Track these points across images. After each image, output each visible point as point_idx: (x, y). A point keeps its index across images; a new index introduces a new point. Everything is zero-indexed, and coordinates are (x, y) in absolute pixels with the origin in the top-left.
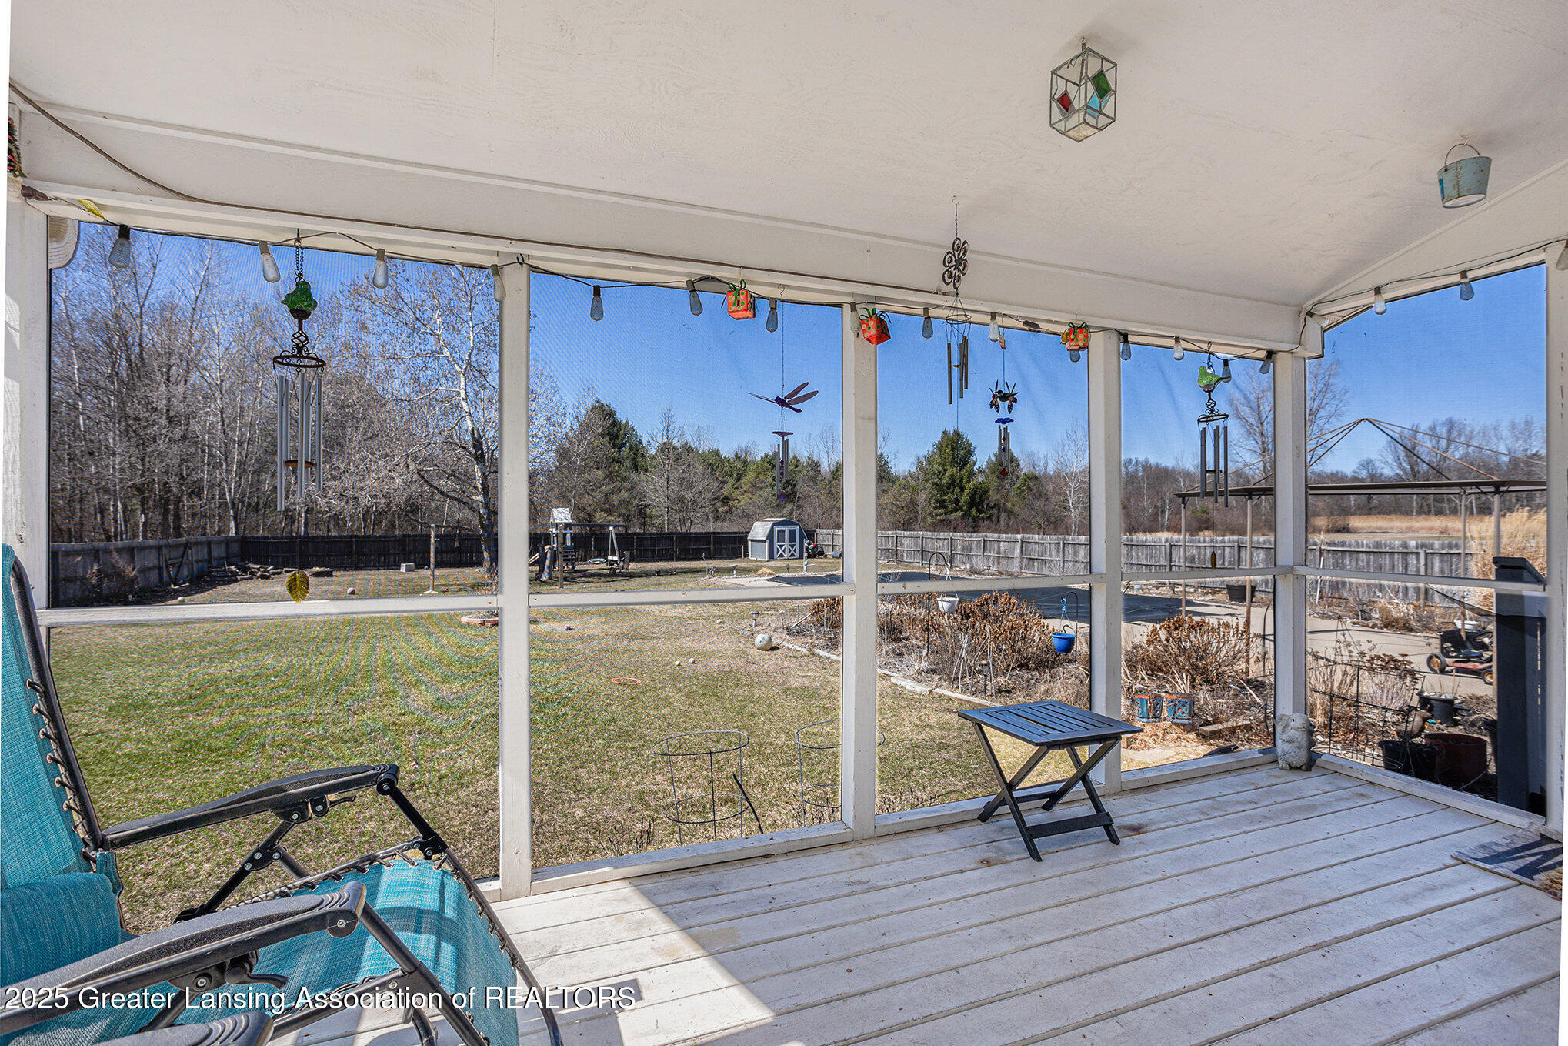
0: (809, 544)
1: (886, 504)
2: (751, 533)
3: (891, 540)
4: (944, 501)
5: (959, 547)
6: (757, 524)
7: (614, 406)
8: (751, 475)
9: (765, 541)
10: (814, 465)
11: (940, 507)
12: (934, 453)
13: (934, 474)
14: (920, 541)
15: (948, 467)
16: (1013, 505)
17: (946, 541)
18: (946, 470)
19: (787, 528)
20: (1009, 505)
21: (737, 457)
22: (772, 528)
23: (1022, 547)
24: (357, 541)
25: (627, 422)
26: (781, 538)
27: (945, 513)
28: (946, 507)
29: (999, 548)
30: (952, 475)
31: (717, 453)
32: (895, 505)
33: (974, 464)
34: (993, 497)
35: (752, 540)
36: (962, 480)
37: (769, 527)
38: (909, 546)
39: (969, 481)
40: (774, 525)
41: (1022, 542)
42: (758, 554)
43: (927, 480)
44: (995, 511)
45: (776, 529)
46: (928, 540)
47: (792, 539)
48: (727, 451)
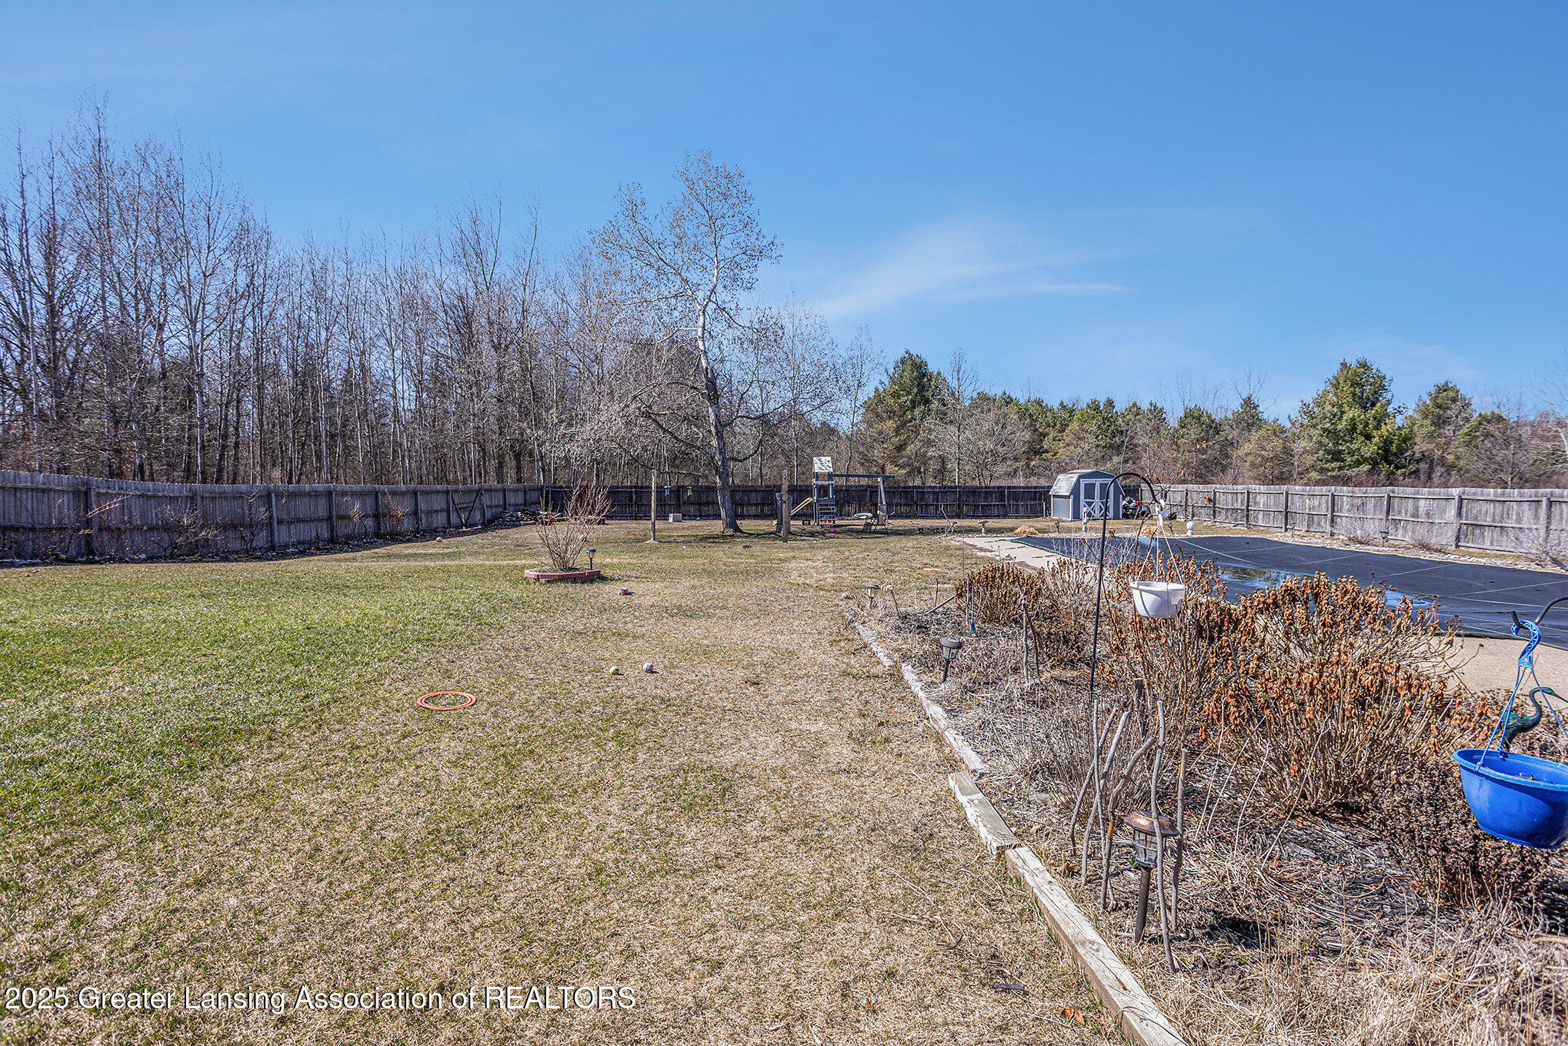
0: (1130, 502)
1: (1247, 455)
2: (1054, 487)
3: (1240, 497)
4: (1340, 452)
5: (1346, 507)
6: (1061, 477)
7: (925, 357)
8: (1074, 426)
9: (1068, 497)
10: (1157, 413)
11: (1334, 460)
12: (1326, 392)
13: (1325, 418)
14: (1283, 498)
15: (1346, 408)
16: (1458, 458)
17: (1324, 499)
18: (1343, 413)
19: (1098, 482)
20: (1450, 458)
21: (1063, 407)
22: (1078, 482)
23: (1460, 508)
24: (636, 492)
25: (939, 374)
26: (1089, 493)
27: (1340, 468)
28: (1343, 461)
29: (1417, 509)
30: (1353, 419)
31: (1039, 403)
32: (1259, 455)
33: (1389, 402)
34: (1421, 446)
35: (1054, 496)
36: (1367, 425)
37: (1075, 479)
38: (1266, 505)
39: (1377, 428)
40: (1080, 477)
41: (1461, 500)
42: (1062, 513)
43: (1314, 426)
44: (1423, 466)
45: (1083, 482)
46: (1296, 498)
47: (1104, 495)
48: (1053, 402)
